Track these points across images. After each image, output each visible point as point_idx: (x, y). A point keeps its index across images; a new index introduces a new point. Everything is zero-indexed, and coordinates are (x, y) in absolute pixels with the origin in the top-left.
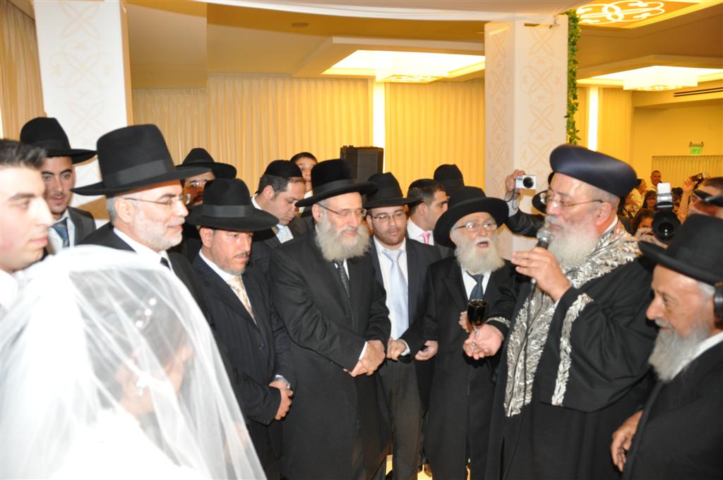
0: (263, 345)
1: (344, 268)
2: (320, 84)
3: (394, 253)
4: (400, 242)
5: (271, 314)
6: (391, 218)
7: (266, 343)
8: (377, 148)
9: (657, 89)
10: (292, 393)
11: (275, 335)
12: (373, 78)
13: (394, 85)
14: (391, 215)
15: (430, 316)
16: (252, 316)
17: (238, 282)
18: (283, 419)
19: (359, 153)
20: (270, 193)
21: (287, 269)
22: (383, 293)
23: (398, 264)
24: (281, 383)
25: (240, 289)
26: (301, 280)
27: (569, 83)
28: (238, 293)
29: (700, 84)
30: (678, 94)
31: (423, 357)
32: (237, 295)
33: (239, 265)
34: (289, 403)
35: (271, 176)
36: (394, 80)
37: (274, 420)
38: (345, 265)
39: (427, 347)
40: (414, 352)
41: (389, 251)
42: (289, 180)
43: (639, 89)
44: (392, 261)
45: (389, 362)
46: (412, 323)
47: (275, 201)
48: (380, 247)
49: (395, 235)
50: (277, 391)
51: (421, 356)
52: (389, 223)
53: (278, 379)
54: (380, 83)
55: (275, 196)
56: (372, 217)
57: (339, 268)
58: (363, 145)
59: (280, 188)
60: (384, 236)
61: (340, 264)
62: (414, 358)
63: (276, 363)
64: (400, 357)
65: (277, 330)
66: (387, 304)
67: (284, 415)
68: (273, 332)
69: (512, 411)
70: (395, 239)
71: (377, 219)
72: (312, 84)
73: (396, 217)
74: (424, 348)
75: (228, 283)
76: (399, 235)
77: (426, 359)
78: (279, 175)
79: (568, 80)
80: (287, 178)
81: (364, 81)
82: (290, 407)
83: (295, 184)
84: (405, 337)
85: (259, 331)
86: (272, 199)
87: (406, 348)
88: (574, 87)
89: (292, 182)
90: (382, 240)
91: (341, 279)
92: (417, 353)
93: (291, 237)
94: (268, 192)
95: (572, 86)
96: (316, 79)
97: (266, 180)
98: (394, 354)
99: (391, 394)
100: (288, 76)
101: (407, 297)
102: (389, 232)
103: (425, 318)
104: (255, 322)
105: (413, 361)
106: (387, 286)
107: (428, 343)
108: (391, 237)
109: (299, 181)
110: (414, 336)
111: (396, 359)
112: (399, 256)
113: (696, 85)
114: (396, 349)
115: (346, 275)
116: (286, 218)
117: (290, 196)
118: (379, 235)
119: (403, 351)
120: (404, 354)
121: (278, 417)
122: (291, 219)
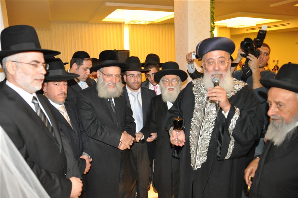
0: (76, 138)
1: (112, 101)
2: (101, 26)
3: (135, 93)
4: (138, 89)
5: (80, 123)
6: (136, 77)
7: (78, 138)
8: (126, 50)
9: (240, 27)
10: (91, 159)
11: (82, 133)
12: (123, 23)
13: (133, 25)
14: (136, 76)
15: (153, 121)
16: (71, 125)
17: (63, 109)
18: (87, 173)
19: (119, 53)
20: (75, 67)
21: (85, 102)
22: (131, 112)
23: (137, 98)
24: (85, 156)
25: (64, 112)
26: (91, 108)
27: (211, 17)
28: (63, 114)
29: (256, 25)
30: (248, 29)
31: (150, 140)
32: (63, 115)
33: (62, 99)
34: (90, 165)
35: (75, 59)
36: (133, 23)
37: (83, 174)
38: (113, 100)
39: (152, 135)
40: (146, 138)
41: (133, 93)
42: (84, 59)
43: (233, 27)
44: (135, 97)
45: (135, 143)
46: (145, 125)
47: (78, 70)
48: (129, 91)
49: (136, 85)
50: (84, 160)
51: (149, 140)
52: (134, 79)
53: (84, 154)
54: (126, 25)
55: (78, 68)
56: (126, 75)
57: (110, 101)
58: (120, 49)
59: (80, 64)
60: (131, 85)
61: (110, 99)
62: (146, 141)
63: (83, 147)
64: (140, 140)
65: (83, 131)
66: (133, 116)
67: (88, 171)
68: (81, 132)
69: (196, 167)
70: (136, 87)
71: (129, 77)
72: (97, 26)
73: (138, 77)
74: (150, 136)
75: (58, 109)
76: (138, 85)
77: (152, 141)
78: (79, 58)
79: (211, 16)
80: (83, 59)
81: (120, 24)
82: (91, 167)
83: (87, 61)
84: (142, 131)
85: (74, 132)
86: (77, 69)
87: (143, 136)
88: (213, 19)
89: (85, 60)
90: (130, 87)
91: (111, 106)
92: (147, 138)
93: (87, 86)
94: (74, 66)
95: (213, 18)
96: (99, 23)
97: (73, 61)
98: (138, 139)
99: (136, 158)
100: (86, 22)
101: (142, 113)
102: (134, 83)
103: (150, 122)
104: (72, 127)
105: (145, 142)
106: (133, 108)
107: (152, 134)
108: (134, 86)
109: (89, 60)
110: (146, 131)
111: (139, 142)
112: (138, 95)
113: (255, 25)
114: (138, 137)
115: (113, 104)
116: (84, 78)
117: (85, 66)
118: (129, 84)
119: (141, 138)
120: (142, 139)
121: (85, 173)
122: (87, 78)
